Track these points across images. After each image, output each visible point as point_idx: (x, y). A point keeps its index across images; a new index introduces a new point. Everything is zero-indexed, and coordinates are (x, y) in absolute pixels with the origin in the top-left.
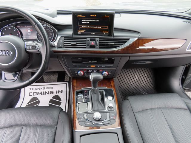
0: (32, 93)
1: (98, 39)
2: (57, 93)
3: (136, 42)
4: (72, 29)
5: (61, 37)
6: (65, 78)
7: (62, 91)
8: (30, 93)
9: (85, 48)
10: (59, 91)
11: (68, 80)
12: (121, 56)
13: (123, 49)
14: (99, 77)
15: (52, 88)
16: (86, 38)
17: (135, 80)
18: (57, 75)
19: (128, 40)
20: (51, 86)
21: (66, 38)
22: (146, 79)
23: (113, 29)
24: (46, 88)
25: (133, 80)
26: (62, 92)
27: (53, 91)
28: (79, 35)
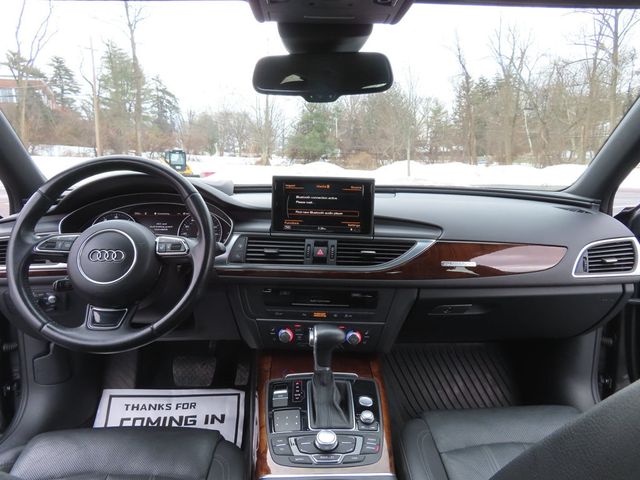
0: (129, 419)
1: (335, 242)
2: (206, 423)
4: (268, 218)
5: (242, 236)
6: (238, 376)
7: (223, 416)
8: (122, 420)
9: (301, 263)
10: (214, 417)
11: (244, 383)
12: (397, 287)
14: (336, 335)
15: (193, 405)
16: (303, 239)
17: (456, 391)
18: (214, 364)
20: (190, 400)
21: (254, 239)
22: (489, 390)
23: (373, 221)
24: (174, 406)
25: (448, 391)
26: (222, 420)
27: (195, 417)
28: (287, 231)
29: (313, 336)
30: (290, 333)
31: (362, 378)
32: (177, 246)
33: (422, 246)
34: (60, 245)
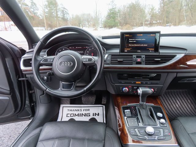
0: (69, 114)
1: (144, 56)
2: (93, 115)
3: (183, 58)
4: (119, 48)
5: (109, 55)
6: (103, 101)
7: (98, 114)
8: (67, 114)
9: (132, 64)
10: (95, 114)
11: (105, 103)
12: (168, 73)
13: (171, 65)
15: (89, 110)
16: (132, 55)
17: (177, 106)
18: (95, 97)
19: (175, 56)
20: (87, 108)
21: (113, 56)
22: (189, 106)
23: (159, 47)
24: (82, 110)
25: (174, 106)
26: (98, 115)
27: (90, 113)
28: (126, 52)
29: (140, 91)
30: (127, 89)
31: (155, 106)
32: (90, 60)
33: (179, 56)
34: (49, 60)
